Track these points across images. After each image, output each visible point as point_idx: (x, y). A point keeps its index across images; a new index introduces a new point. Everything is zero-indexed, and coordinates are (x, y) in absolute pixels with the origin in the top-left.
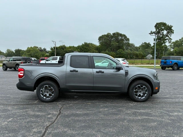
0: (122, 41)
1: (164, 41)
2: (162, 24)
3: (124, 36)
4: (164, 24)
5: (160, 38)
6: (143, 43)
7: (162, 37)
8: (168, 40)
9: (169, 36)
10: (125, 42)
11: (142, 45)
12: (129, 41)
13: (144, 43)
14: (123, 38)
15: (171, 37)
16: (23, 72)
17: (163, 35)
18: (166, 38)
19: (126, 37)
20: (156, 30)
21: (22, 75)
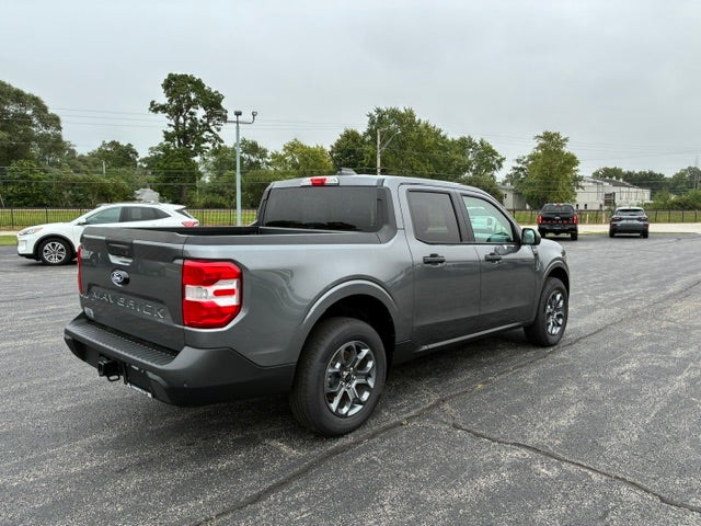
0: (25, 123)
1: (197, 145)
2: (191, 82)
3: (36, 101)
4: (198, 85)
5: (186, 132)
6: (104, 145)
7: (191, 131)
8: (210, 141)
9: (213, 128)
10: (38, 130)
11: (100, 150)
12: (60, 128)
13: (108, 142)
14: (29, 112)
15: (220, 134)
16: (232, 285)
17: (194, 121)
18: (204, 136)
19: (45, 109)
20: (171, 101)
21: (231, 301)
